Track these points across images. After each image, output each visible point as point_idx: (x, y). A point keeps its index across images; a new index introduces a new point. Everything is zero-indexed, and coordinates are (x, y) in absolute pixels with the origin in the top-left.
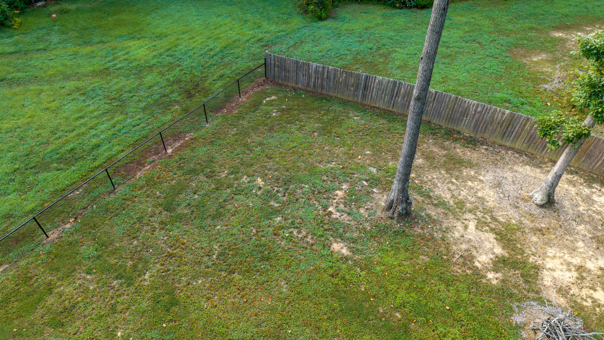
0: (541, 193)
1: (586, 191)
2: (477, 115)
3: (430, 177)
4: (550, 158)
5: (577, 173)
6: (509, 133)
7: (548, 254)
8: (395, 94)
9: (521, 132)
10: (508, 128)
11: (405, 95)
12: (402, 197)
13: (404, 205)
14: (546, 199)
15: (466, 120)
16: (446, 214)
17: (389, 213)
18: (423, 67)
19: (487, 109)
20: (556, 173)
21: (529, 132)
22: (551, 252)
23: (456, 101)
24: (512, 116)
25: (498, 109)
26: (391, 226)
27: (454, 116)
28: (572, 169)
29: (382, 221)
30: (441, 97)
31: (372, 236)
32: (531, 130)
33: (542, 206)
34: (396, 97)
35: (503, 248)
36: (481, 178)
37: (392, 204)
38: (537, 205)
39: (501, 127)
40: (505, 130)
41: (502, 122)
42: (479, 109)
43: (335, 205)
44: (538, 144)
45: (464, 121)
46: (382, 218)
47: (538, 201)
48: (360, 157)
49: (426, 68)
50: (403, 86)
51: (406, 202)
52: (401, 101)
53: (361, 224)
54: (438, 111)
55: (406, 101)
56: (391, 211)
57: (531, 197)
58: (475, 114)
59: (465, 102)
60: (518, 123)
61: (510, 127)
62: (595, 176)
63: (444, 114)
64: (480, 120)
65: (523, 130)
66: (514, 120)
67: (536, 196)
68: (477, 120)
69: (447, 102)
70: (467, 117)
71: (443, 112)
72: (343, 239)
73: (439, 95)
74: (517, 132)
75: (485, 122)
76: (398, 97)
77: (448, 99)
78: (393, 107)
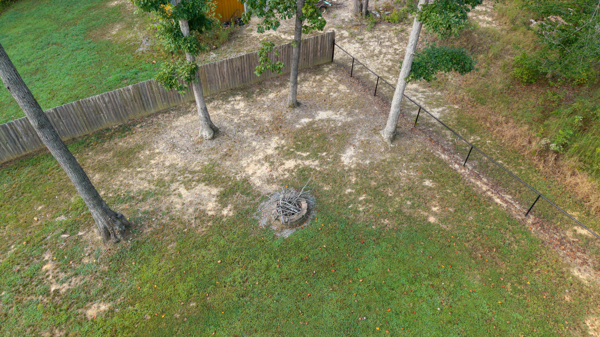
0: (205, 129)
1: (229, 106)
2: (109, 105)
3: (118, 183)
4: (189, 101)
5: (213, 99)
6: (146, 102)
7: (244, 166)
8: (15, 137)
9: (154, 95)
10: (141, 99)
11: (26, 131)
12: (110, 217)
13: (118, 222)
14: (211, 131)
15: (104, 115)
16: (157, 199)
17: (113, 239)
18: (18, 96)
19: (112, 95)
20: (201, 109)
21: (159, 92)
22: (244, 163)
23: (80, 105)
24: (136, 88)
25: (121, 89)
26: (124, 248)
27: (91, 119)
28: (209, 98)
29: (112, 251)
30: (64, 111)
31: (116, 272)
32: (159, 90)
33: (213, 138)
34: (18, 139)
35: (216, 187)
36: (157, 151)
37: (107, 230)
38: (209, 139)
39: (136, 102)
40: (141, 103)
41: (133, 98)
42: (107, 99)
43: (54, 280)
44: (173, 96)
45: (103, 118)
46: (110, 250)
47: (209, 137)
48: (36, 219)
49: (21, 95)
50: (16, 125)
51: (117, 218)
52: (27, 139)
53: (96, 272)
54: (73, 124)
55: (33, 135)
56: (112, 237)
57: (202, 137)
58: (106, 106)
59: (89, 101)
60: (145, 90)
61: (143, 97)
62: (225, 93)
63: (80, 122)
64: (115, 108)
65: (153, 93)
66: (141, 90)
67: (204, 134)
68: (113, 109)
69: (73, 111)
70: (103, 113)
71: (78, 122)
72: (90, 300)
73: (60, 110)
74: (151, 98)
75: (120, 106)
76: (21, 138)
77: (72, 109)
78: (25, 151)
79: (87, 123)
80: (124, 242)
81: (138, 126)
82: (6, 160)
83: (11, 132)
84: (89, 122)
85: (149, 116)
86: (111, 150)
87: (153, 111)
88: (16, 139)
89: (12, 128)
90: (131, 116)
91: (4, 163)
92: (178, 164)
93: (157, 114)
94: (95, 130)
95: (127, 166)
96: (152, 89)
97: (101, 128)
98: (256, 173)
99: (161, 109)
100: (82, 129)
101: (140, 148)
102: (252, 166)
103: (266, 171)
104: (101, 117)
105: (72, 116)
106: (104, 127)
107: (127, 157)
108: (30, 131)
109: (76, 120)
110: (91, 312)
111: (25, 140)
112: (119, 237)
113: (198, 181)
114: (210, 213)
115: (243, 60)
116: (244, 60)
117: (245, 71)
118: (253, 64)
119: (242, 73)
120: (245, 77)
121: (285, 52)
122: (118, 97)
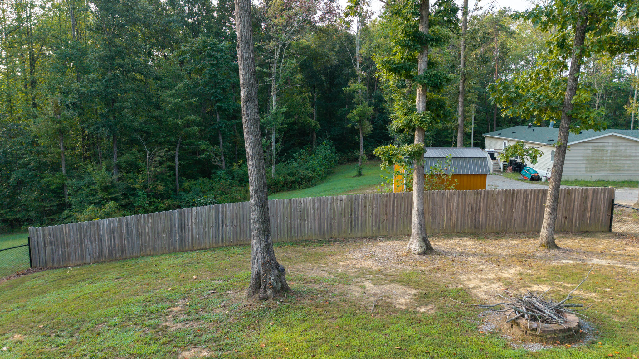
0: (415, 241)
6: (355, 220)
7: (463, 279)
10: (351, 215)
12: (270, 260)
13: (276, 273)
15: (308, 223)
17: (260, 295)
21: (372, 212)
24: (349, 199)
25: (335, 197)
26: (268, 308)
27: (294, 224)
29: (252, 308)
30: (274, 206)
32: (373, 209)
33: (424, 253)
35: (416, 289)
36: (351, 257)
38: (419, 254)
39: (344, 217)
40: (350, 220)
41: (343, 211)
46: (251, 305)
47: (419, 250)
48: (195, 277)
51: (277, 268)
52: (230, 229)
54: (276, 224)
56: (262, 290)
57: (409, 251)
58: (314, 212)
59: (300, 202)
60: (358, 205)
61: (353, 213)
63: (284, 225)
64: (322, 217)
65: (366, 212)
66: (353, 204)
67: (413, 246)
68: (320, 219)
69: (282, 210)
70: (308, 220)
72: (197, 344)
75: (328, 217)
79: (289, 227)
80: (272, 301)
81: (338, 242)
84: (291, 228)
86: (301, 252)
88: (221, 225)
92: (371, 268)
93: (362, 238)
95: (312, 263)
96: (365, 206)
98: (480, 287)
101: (333, 254)
102: (476, 282)
103: (499, 289)
104: (304, 225)
105: (279, 215)
107: (316, 257)
108: (237, 219)
110: (187, 354)
112: (269, 292)
113: (392, 281)
114: (400, 306)
116: (481, 197)
119: (476, 214)
122: (329, 205)
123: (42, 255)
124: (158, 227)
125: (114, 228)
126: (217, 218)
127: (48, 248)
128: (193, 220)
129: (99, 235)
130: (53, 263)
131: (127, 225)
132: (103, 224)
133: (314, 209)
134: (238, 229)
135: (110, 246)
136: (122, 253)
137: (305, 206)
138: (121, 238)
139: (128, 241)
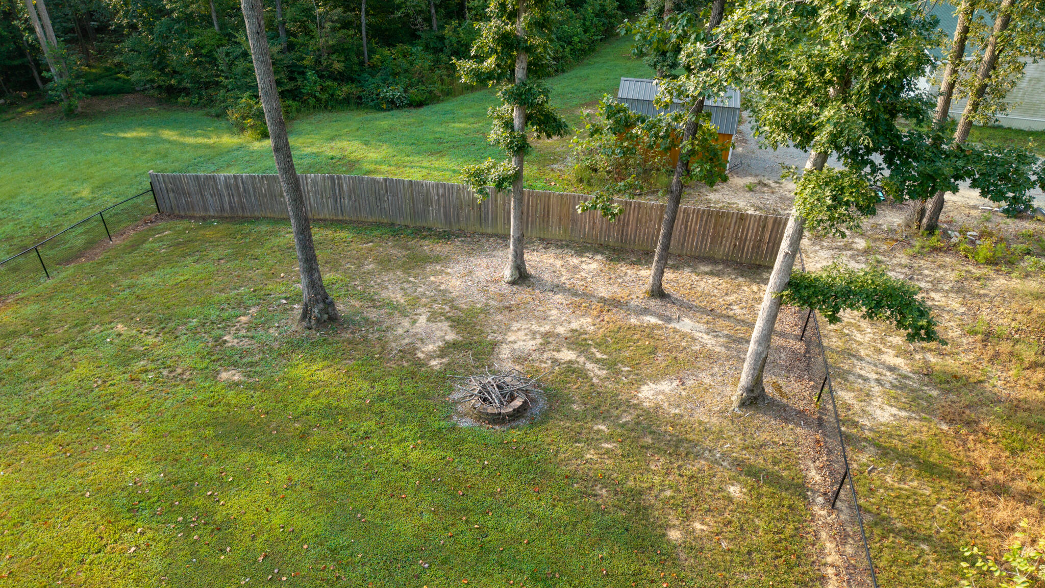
2: (442, 200)
3: (379, 281)
4: (538, 236)
5: (568, 246)
6: (485, 215)
7: (512, 328)
8: (338, 194)
10: (480, 208)
11: (350, 192)
12: (315, 295)
13: (321, 305)
14: (518, 275)
15: (432, 211)
16: (390, 314)
17: (305, 324)
22: (515, 326)
23: (412, 185)
25: (461, 184)
26: (308, 337)
27: (418, 208)
28: (564, 243)
29: (297, 335)
30: (393, 185)
31: (280, 354)
32: (504, 205)
33: (513, 283)
34: (340, 198)
35: (458, 333)
36: (449, 270)
37: (306, 310)
38: (507, 282)
39: (473, 209)
41: (471, 202)
43: (234, 332)
46: (296, 331)
47: (509, 278)
48: (282, 275)
50: (343, 181)
51: (324, 301)
52: (349, 203)
53: (267, 345)
54: (397, 205)
55: (355, 201)
56: (307, 319)
58: (439, 199)
62: (589, 245)
63: (406, 208)
64: (447, 207)
65: (497, 207)
68: (445, 207)
69: (402, 190)
70: (432, 206)
71: (404, 206)
72: (235, 365)
73: (390, 183)
74: (492, 211)
75: (454, 206)
76: (344, 199)
77: (402, 187)
78: (342, 215)
79: (412, 211)
80: (314, 332)
81: (460, 239)
82: (322, 217)
83: (337, 188)
84: (414, 212)
85: (482, 234)
86: (409, 250)
87: (489, 231)
88: (338, 197)
89: (339, 183)
90: (462, 226)
91: (318, 220)
92: (451, 293)
93: (491, 236)
94: (418, 224)
95: (404, 272)
96: (496, 201)
97: (425, 225)
98: (515, 342)
99: (500, 232)
100: (405, 216)
101: (437, 259)
102: (521, 334)
103: (530, 348)
104: (429, 211)
105: (400, 196)
106: (429, 225)
107: (416, 262)
108: (354, 194)
109: (402, 203)
110: (224, 375)
111: (347, 201)
112: (313, 322)
113: (448, 319)
114: (420, 355)
115: (628, 208)
116: (630, 209)
117: (628, 225)
118: (644, 220)
119: (623, 227)
120: (627, 235)
121: (702, 220)
122: (455, 194)
123: (167, 201)
124: (274, 190)
125: (230, 184)
126: (334, 189)
127: (171, 195)
128: (309, 188)
129: (218, 189)
130: (179, 211)
131: (243, 183)
132: (220, 180)
133: (438, 195)
134: (357, 204)
135: (230, 202)
136: (243, 212)
137: (428, 190)
138: (239, 195)
139: (247, 200)
